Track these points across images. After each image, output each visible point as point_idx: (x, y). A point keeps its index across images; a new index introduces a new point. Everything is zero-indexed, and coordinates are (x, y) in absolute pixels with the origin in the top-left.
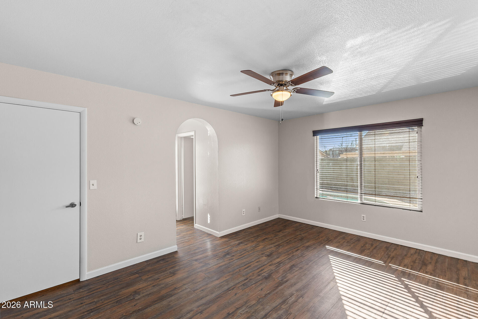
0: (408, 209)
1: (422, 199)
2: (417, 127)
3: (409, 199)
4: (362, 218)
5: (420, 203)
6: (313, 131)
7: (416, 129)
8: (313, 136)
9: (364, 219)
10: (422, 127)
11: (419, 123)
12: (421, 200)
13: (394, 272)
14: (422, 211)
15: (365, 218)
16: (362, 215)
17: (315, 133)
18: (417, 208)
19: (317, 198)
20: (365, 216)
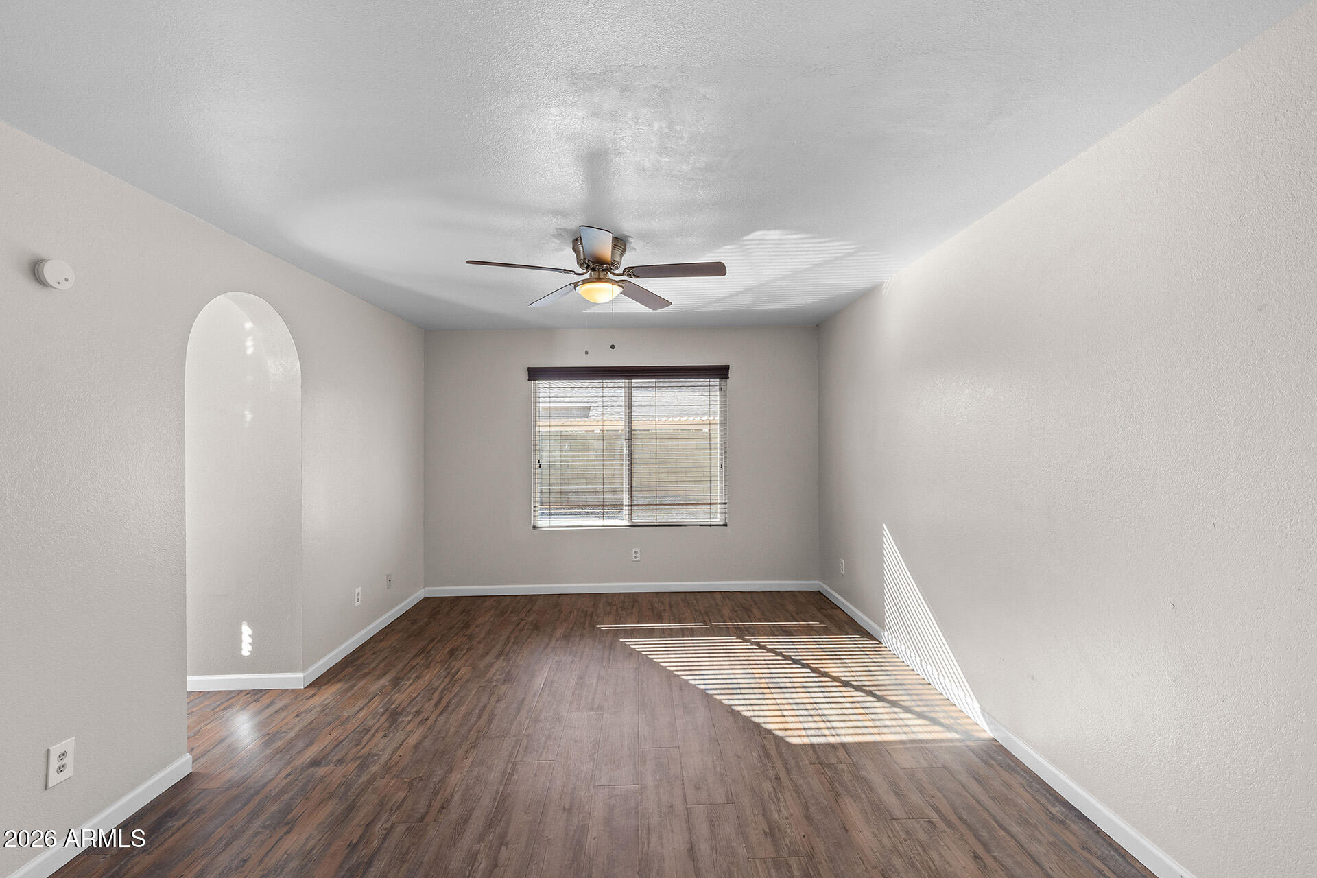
0: (709, 523)
1: (726, 503)
2: (718, 380)
3: (709, 506)
4: (634, 555)
5: (723, 511)
6: (529, 368)
7: (716, 382)
8: (529, 380)
9: (636, 557)
10: (728, 380)
11: (721, 372)
12: (723, 506)
13: (727, 632)
14: (726, 525)
15: (638, 555)
16: (634, 550)
17: (535, 373)
18: (717, 519)
19: (535, 527)
20: (638, 550)
